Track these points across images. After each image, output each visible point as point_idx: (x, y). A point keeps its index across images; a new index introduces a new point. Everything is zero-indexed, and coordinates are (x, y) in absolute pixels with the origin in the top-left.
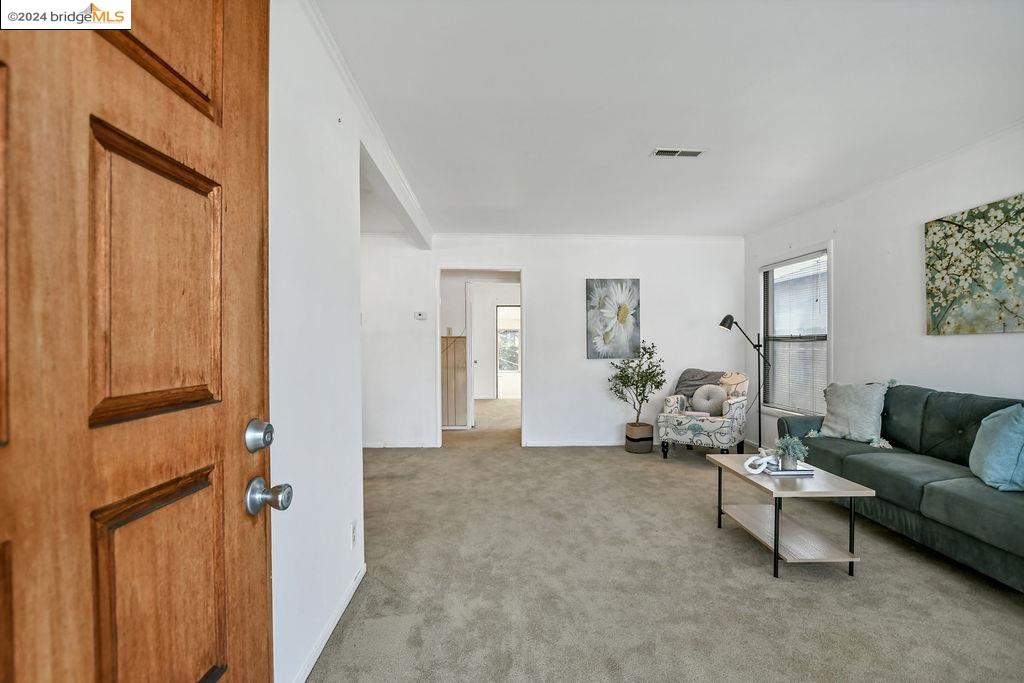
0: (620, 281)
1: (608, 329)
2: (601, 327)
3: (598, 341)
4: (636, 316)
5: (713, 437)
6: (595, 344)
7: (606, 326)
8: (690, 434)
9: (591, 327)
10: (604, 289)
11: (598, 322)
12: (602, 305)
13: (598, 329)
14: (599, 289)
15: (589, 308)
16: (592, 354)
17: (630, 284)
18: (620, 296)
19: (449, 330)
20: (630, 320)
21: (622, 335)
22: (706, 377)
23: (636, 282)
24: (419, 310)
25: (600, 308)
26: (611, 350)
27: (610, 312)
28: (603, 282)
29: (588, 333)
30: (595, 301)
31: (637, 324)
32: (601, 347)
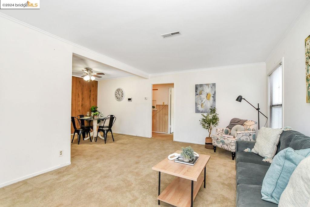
0: (207, 85)
1: (203, 102)
2: (200, 101)
3: (199, 106)
4: (214, 97)
5: (228, 146)
6: (198, 107)
7: (202, 101)
8: (221, 144)
9: (197, 102)
10: (202, 88)
11: (199, 100)
12: (201, 94)
13: (199, 102)
14: (200, 88)
15: (197, 94)
16: (197, 111)
17: (211, 85)
18: (207, 90)
19: (164, 103)
20: (212, 99)
21: (208, 104)
22: (239, 121)
23: (214, 85)
24: (146, 97)
25: (200, 95)
26: (204, 110)
27: (204, 96)
28: (201, 85)
29: (196, 104)
30: (198, 92)
31: (214, 100)
32: (200, 109)
